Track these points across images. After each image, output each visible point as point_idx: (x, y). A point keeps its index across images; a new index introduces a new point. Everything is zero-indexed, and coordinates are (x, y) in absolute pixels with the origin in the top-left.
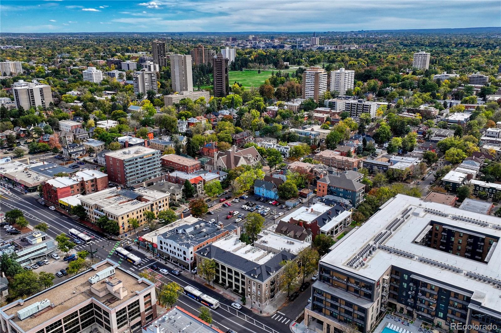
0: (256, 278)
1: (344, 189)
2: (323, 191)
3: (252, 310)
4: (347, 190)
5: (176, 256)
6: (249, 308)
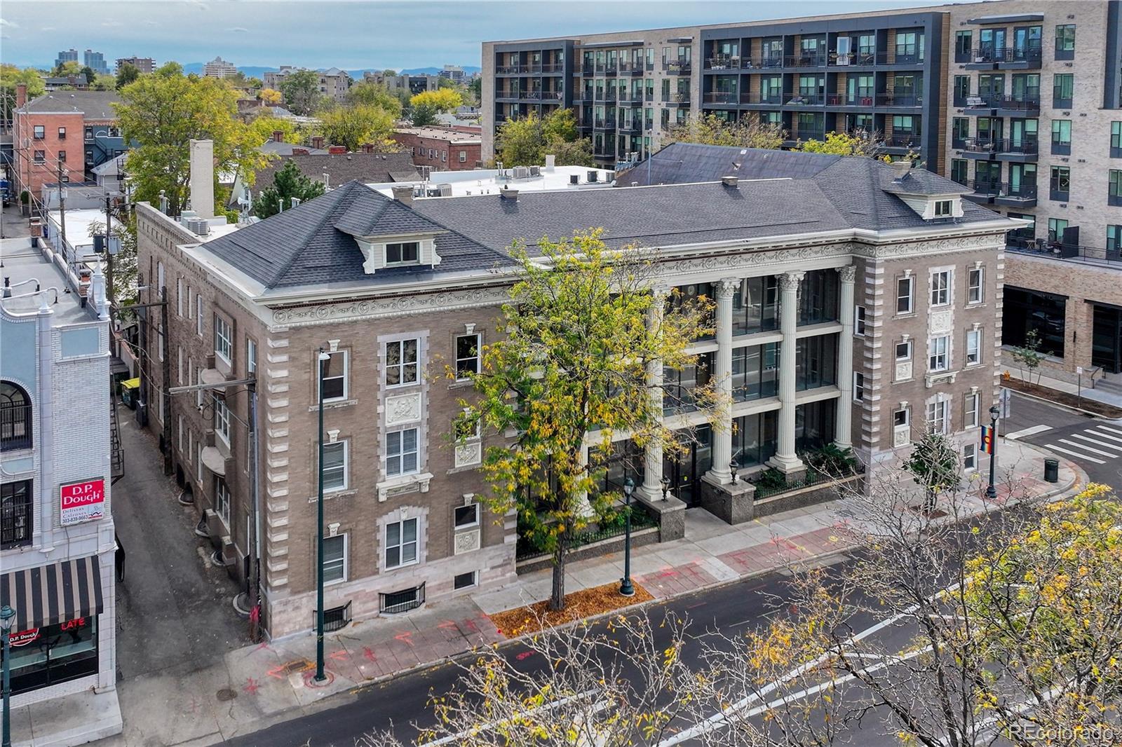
0: (959, 221)
3: (1005, 502)
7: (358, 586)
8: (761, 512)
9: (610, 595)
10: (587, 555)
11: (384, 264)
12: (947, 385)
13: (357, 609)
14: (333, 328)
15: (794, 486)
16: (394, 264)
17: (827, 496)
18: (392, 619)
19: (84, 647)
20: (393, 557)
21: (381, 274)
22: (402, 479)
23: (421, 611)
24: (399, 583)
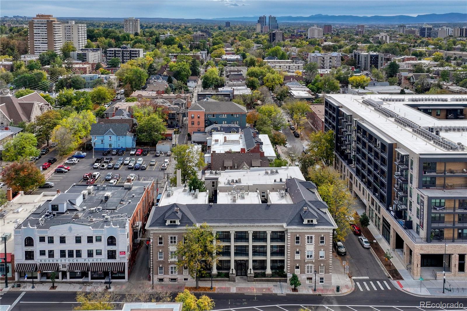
0: (315, 225)
1: (228, 115)
2: (199, 123)
3: (317, 293)
4: (232, 115)
5: (84, 259)
6: (311, 292)
7: (165, 276)
8: (254, 281)
9: (208, 289)
10: (204, 280)
11: (169, 224)
12: (312, 263)
13: (165, 280)
14: (160, 234)
15: (268, 277)
16: (171, 224)
17: (276, 281)
18: (170, 283)
19: (123, 275)
20: (172, 273)
21: (169, 225)
22: (173, 260)
23: (176, 283)
24: (173, 277)
